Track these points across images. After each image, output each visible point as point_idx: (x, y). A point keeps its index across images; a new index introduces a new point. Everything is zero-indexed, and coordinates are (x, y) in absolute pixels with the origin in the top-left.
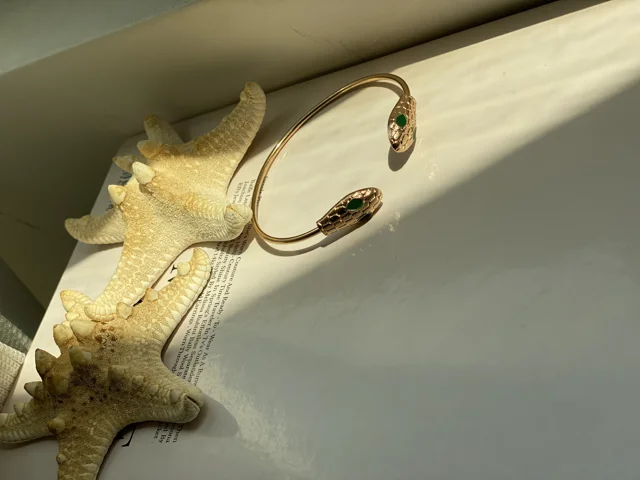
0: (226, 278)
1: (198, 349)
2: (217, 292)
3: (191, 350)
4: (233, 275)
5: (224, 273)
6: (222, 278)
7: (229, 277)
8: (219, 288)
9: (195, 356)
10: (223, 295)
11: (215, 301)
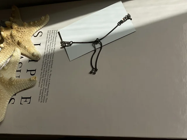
0: (50, 58)
1: (46, 78)
2: (49, 62)
3: (44, 78)
4: (53, 58)
5: (50, 57)
6: (49, 58)
7: (52, 58)
8: (49, 61)
9: (46, 80)
10: (51, 63)
11: (48, 64)
